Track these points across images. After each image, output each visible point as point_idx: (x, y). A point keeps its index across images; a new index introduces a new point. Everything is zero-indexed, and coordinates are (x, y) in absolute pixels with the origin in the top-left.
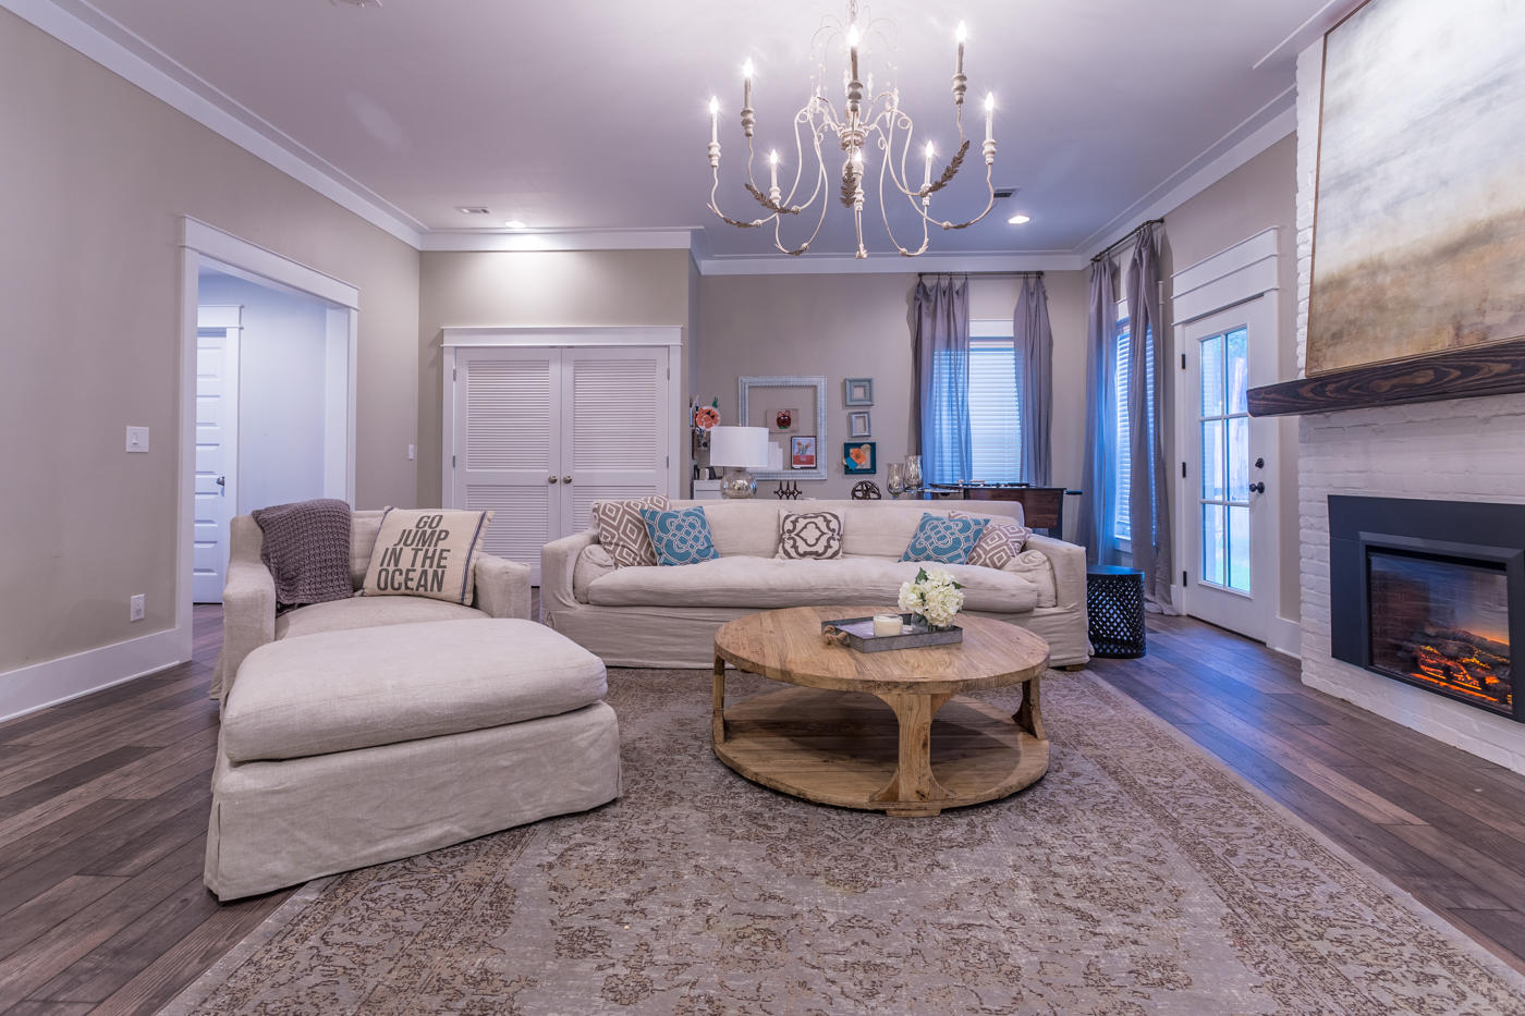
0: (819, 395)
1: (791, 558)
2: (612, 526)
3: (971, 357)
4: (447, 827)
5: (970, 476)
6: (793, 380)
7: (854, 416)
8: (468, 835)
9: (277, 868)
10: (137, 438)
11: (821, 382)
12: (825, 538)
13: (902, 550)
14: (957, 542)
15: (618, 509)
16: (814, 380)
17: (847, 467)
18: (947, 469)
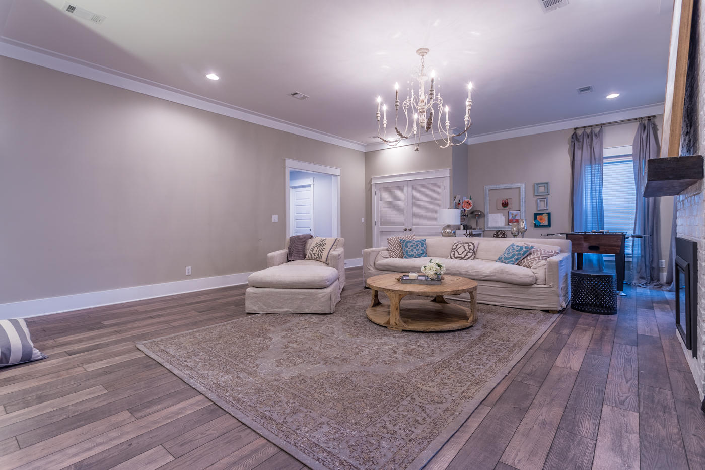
0: (521, 191)
1: (452, 259)
2: (391, 245)
3: (604, 167)
4: (288, 309)
5: (603, 228)
6: (509, 186)
7: (539, 200)
8: (293, 312)
9: (255, 309)
10: (275, 218)
11: (522, 186)
12: (466, 252)
13: (497, 258)
14: (514, 255)
15: (395, 239)
16: (518, 185)
17: (535, 224)
18: (589, 224)
